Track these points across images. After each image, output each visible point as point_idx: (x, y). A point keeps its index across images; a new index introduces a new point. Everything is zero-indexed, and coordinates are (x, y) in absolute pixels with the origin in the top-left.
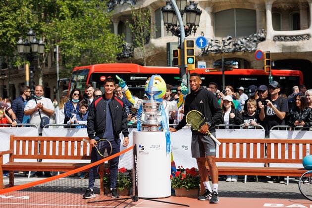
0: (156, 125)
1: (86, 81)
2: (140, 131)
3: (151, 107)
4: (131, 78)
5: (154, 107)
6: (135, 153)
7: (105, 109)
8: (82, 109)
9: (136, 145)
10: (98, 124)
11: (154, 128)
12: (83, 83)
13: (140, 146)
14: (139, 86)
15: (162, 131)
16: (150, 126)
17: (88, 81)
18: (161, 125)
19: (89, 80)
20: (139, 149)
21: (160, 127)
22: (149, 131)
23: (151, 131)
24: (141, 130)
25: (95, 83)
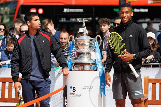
0: (89, 64)
1: (14, 14)
2: (71, 70)
3: (83, 44)
4: (65, 10)
5: (87, 44)
6: (65, 95)
7: (31, 48)
8: (10, 47)
9: (66, 86)
10: (23, 65)
11: (87, 67)
12: (11, 16)
13: (71, 87)
14: (74, 20)
15: (96, 70)
16: (83, 65)
17: (16, 14)
18: (95, 64)
19: (18, 13)
20: (69, 91)
21: (93, 66)
22: (81, 70)
23: (83, 70)
24: (73, 69)
25: (24, 16)
